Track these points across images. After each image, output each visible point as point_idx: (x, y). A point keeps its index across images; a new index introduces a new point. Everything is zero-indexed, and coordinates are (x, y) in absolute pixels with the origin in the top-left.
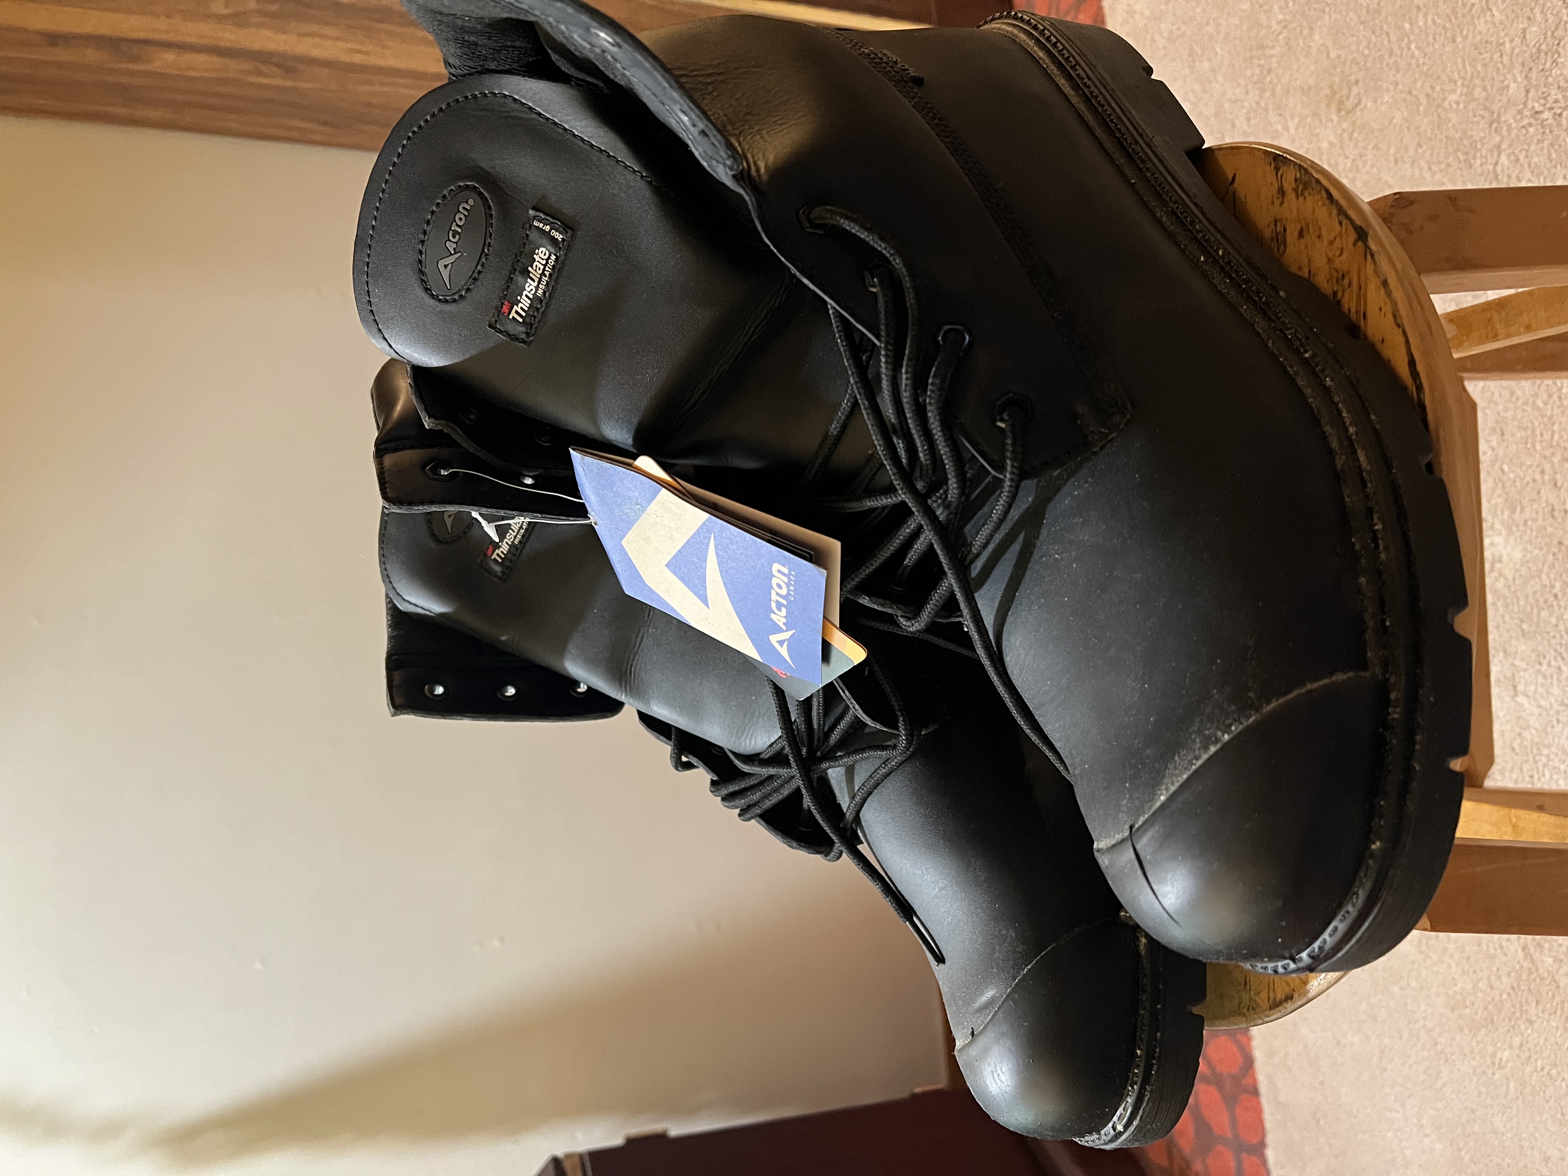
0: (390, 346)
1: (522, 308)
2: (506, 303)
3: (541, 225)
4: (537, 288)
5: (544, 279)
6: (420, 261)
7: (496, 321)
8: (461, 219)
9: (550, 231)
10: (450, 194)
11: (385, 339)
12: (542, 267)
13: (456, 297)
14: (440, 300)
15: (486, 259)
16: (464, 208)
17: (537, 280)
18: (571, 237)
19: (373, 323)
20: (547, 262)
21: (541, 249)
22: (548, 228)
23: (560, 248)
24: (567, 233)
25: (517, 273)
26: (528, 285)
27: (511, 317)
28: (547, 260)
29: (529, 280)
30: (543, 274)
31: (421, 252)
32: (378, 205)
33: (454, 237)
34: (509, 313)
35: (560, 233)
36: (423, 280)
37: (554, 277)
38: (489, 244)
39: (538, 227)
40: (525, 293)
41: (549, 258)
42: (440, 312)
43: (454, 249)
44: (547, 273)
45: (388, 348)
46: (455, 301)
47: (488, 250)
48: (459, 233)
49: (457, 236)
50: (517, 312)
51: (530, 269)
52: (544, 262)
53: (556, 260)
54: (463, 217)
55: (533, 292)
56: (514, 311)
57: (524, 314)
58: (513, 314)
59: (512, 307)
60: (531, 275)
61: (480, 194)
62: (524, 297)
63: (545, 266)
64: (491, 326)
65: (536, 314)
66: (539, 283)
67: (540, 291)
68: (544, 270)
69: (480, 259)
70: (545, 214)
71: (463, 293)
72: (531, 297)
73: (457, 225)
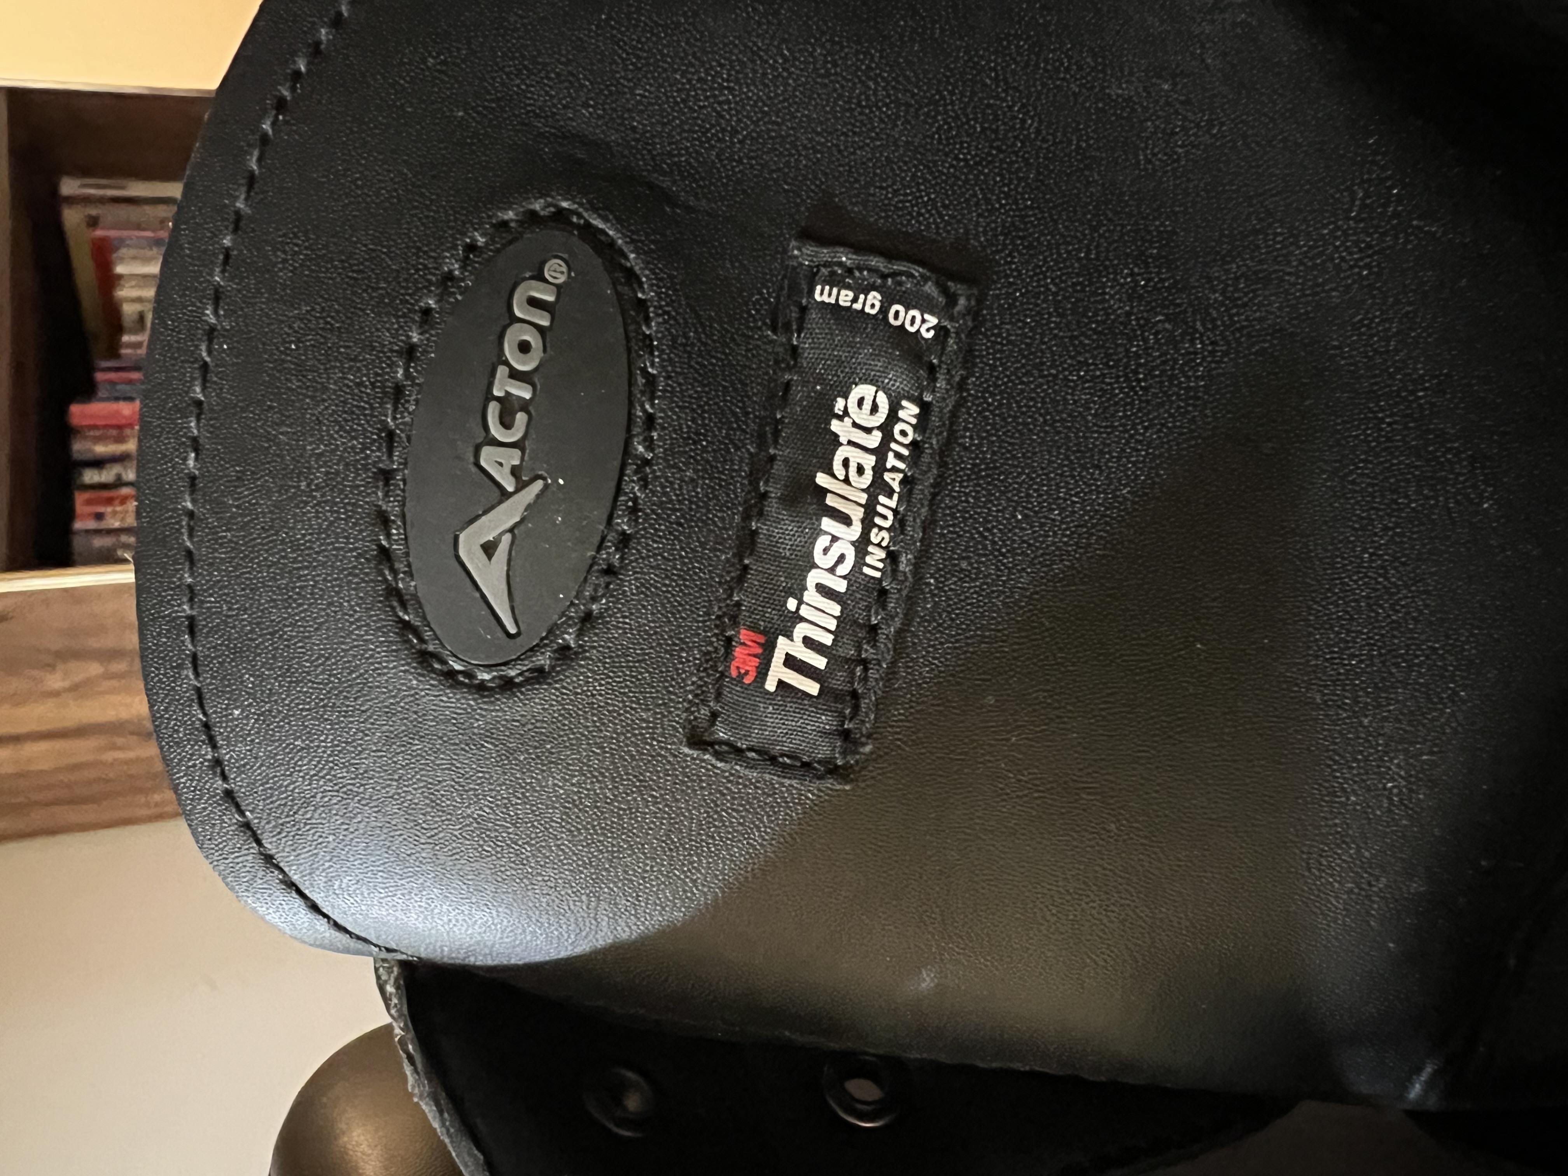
0: (314, 908)
1: (808, 642)
2: (744, 635)
3: (845, 297)
4: (862, 545)
5: (887, 504)
6: (385, 554)
7: (714, 715)
8: (524, 347)
9: (884, 310)
10: (465, 263)
11: (291, 885)
12: (869, 461)
13: (544, 660)
14: (482, 688)
15: (644, 483)
16: (534, 302)
17: (857, 514)
18: (974, 313)
19: (241, 840)
20: (888, 436)
21: (858, 391)
22: (872, 302)
23: (932, 370)
24: (952, 300)
25: (772, 507)
26: (823, 542)
27: (771, 685)
28: (886, 429)
29: (827, 524)
30: (878, 486)
31: (383, 520)
32: (198, 392)
33: (506, 423)
34: (763, 672)
35: (926, 307)
36: (406, 626)
37: (923, 489)
38: (650, 420)
39: (836, 307)
40: (813, 578)
41: (893, 417)
42: (489, 735)
43: (515, 472)
44: (894, 480)
45: (305, 916)
46: (540, 675)
47: (650, 445)
48: (524, 406)
49: (521, 418)
50: (791, 662)
51: (822, 479)
52: (874, 440)
53: (921, 424)
54: (531, 337)
55: (845, 569)
56: (778, 658)
57: (820, 662)
58: (778, 672)
59: (769, 648)
60: (830, 501)
61: (588, 232)
62: (811, 595)
63: (880, 452)
64: (697, 740)
65: (868, 652)
66: (868, 524)
67: (876, 557)
68: (880, 469)
69: (619, 491)
70: (857, 248)
71: (570, 638)
72: (841, 586)
73: (515, 375)
